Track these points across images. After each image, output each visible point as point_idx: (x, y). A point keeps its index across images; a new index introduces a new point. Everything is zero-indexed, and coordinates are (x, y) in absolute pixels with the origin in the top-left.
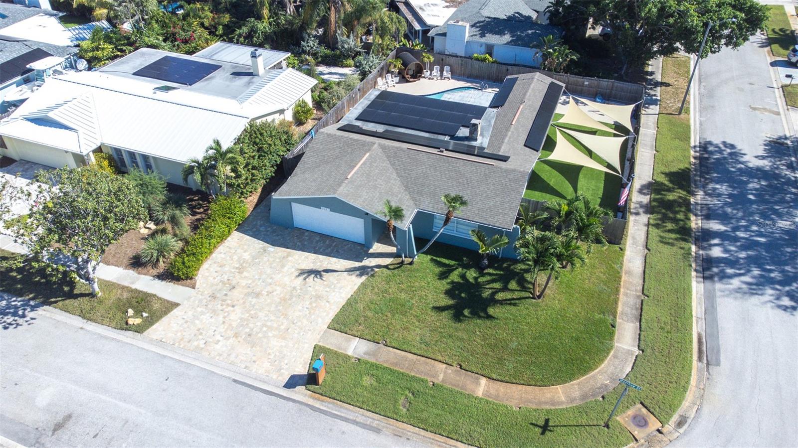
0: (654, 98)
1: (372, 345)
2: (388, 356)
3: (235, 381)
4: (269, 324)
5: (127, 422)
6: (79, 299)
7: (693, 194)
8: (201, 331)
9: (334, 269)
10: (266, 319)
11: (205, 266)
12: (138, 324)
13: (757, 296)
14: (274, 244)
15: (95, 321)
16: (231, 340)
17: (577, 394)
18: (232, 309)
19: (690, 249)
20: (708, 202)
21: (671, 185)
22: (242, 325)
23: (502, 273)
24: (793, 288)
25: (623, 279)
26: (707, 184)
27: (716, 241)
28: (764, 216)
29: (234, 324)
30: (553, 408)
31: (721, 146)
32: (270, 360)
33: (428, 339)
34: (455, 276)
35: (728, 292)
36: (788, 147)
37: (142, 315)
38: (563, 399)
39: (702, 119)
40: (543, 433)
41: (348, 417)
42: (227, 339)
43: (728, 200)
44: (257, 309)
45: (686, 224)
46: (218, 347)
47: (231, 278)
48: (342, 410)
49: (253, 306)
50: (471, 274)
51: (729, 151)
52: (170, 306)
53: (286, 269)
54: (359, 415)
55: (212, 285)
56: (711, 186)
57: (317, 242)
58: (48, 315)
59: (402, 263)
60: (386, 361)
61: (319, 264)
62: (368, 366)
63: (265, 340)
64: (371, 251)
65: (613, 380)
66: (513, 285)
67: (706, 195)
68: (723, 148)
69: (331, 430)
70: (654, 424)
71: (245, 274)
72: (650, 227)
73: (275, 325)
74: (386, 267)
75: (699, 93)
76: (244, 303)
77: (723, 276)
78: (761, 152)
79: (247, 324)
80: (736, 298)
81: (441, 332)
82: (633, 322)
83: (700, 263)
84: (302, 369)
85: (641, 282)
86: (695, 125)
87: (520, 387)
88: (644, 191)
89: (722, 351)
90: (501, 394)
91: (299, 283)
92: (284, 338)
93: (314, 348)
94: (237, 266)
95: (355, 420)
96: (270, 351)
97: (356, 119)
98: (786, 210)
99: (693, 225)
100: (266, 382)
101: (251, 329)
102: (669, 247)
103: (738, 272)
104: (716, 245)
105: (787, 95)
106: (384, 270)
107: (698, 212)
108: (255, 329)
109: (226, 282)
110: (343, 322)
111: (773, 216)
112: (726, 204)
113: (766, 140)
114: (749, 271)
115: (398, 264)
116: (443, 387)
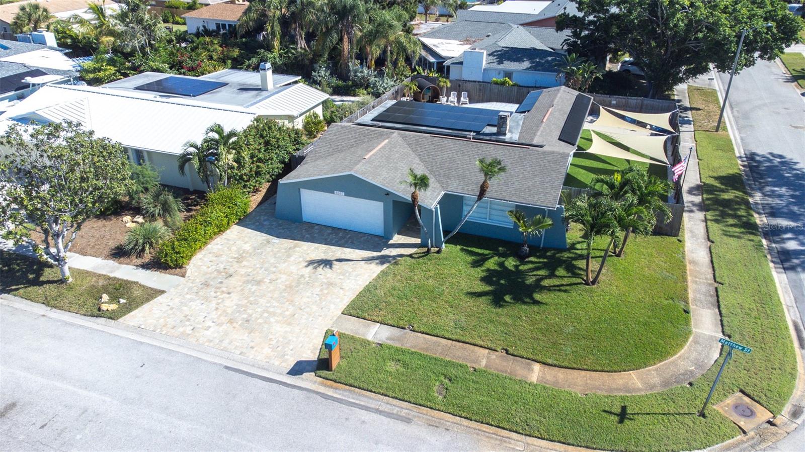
0: (686, 119)
1: (396, 331)
2: (417, 342)
4: (271, 310)
5: (86, 411)
6: (45, 286)
7: (749, 195)
8: (189, 317)
9: (348, 258)
10: (268, 305)
11: (199, 256)
12: (113, 311)
14: (279, 236)
15: (61, 308)
16: (224, 327)
17: (656, 380)
18: (228, 296)
19: (760, 241)
20: (769, 202)
21: (723, 187)
22: (239, 311)
25: (688, 268)
26: (764, 187)
27: (789, 235)
29: (229, 311)
30: (628, 394)
32: (271, 346)
33: (463, 324)
34: (492, 264)
37: (119, 302)
40: (621, 422)
41: (369, 405)
42: (220, 325)
43: (791, 200)
44: (257, 296)
45: (749, 220)
46: (208, 333)
47: (228, 267)
48: (362, 398)
49: (253, 293)
50: (511, 263)
51: (778, 160)
53: (292, 259)
54: (382, 404)
55: (206, 273)
56: (768, 188)
57: (329, 234)
58: (5, 302)
59: (428, 252)
60: (415, 347)
61: (330, 254)
62: (392, 351)
63: (266, 326)
64: (391, 242)
65: (699, 366)
66: (561, 272)
67: (765, 196)
69: (347, 419)
70: (763, 415)
71: (245, 263)
72: (709, 223)
73: (279, 311)
74: (411, 256)
75: (734, 116)
76: (243, 290)
79: (244, 310)
81: (478, 317)
82: (709, 308)
83: (776, 255)
84: (311, 354)
85: (710, 270)
86: (736, 139)
88: (695, 191)
90: (560, 381)
91: (307, 272)
92: (290, 324)
93: (326, 333)
94: (236, 256)
95: (378, 410)
96: (271, 336)
97: (372, 120)
99: (758, 221)
100: (266, 369)
101: (250, 315)
102: (736, 239)
104: (789, 239)
106: (407, 259)
107: (760, 210)
108: (254, 315)
109: (222, 270)
110: (361, 308)
112: (791, 203)
115: (423, 253)
116: (486, 373)
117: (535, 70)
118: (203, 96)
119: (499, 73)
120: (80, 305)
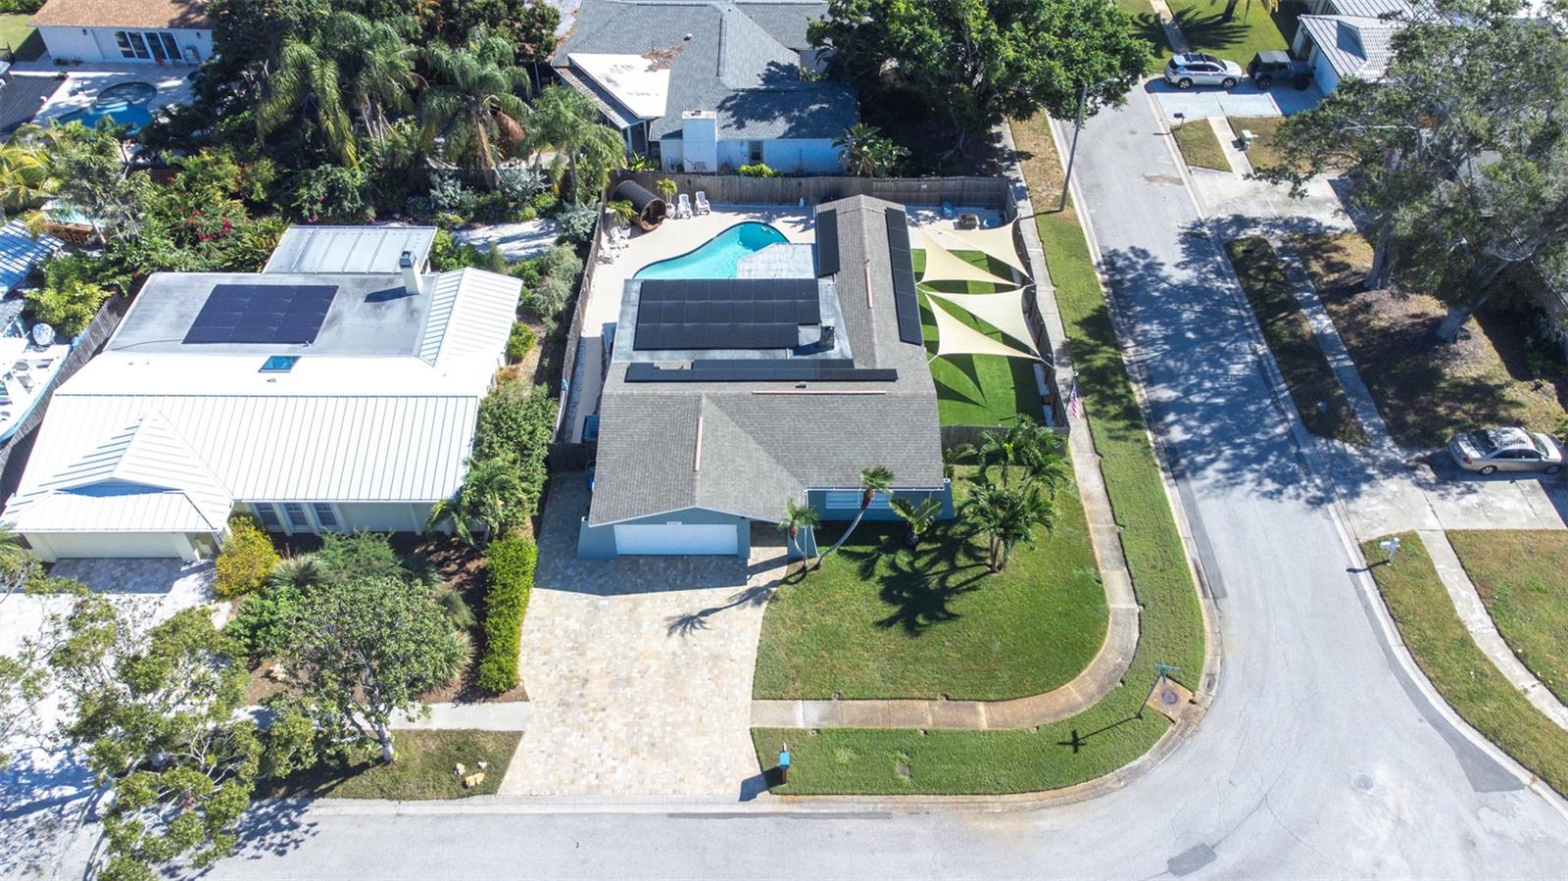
0: (1018, 185)
1: (823, 705)
2: (853, 713)
3: (671, 815)
4: (670, 719)
6: (364, 772)
7: (1120, 348)
8: (580, 761)
9: (713, 607)
10: (662, 713)
11: (522, 659)
12: (483, 782)
13: (1237, 487)
14: (603, 592)
15: (412, 798)
16: (631, 761)
17: (1092, 687)
18: (604, 713)
19: (1146, 439)
20: (1145, 357)
21: (1092, 342)
22: (633, 734)
23: (939, 545)
24: (1271, 463)
25: (1086, 510)
26: (1134, 326)
27: (1171, 417)
28: (1214, 364)
29: (622, 736)
30: (1073, 714)
31: (1131, 255)
32: (701, 771)
33: (890, 673)
34: (882, 567)
35: (1206, 491)
36: (1208, 240)
37: (479, 767)
38: (1080, 699)
39: (1093, 211)
40: (1076, 751)
41: (842, 811)
42: (624, 760)
43: (1165, 347)
44: (640, 703)
45: (1130, 401)
46: (618, 776)
47: (573, 667)
48: (832, 805)
49: (632, 699)
50: (902, 559)
51: (1142, 262)
52: (512, 739)
53: (644, 628)
54: (856, 804)
55: (551, 687)
56: (1139, 328)
57: (665, 570)
58: (331, 811)
59: (804, 569)
60: (852, 722)
61: (687, 605)
62: (834, 735)
63: (679, 745)
64: (750, 562)
65: (1125, 655)
66: (962, 560)
67: (1137, 345)
68: (1135, 259)
69: (831, 836)
70: (1185, 695)
71: (590, 654)
72: (1090, 417)
73: (680, 719)
74: (785, 581)
76: (616, 699)
77: (1196, 469)
78: (1180, 257)
79: (639, 731)
80: (1217, 497)
81: (901, 658)
82: (1118, 568)
83: (1164, 456)
84: (754, 770)
85: (1108, 507)
86: (1086, 224)
87: (1026, 699)
88: (1063, 361)
89: (1223, 576)
90: (1009, 718)
91: (676, 644)
92: (704, 734)
93: (752, 734)
94: (570, 645)
95: (853, 813)
96: (695, 758)
97: (635, 349)
98: (1233, 346)
99: (1138, 400)
100: (714, 803)
101: (651, 736)
102: (1123, 443)
103: (1208, 457)
104: (1173, 423)
105: (1183, 146)
106: (785, 587)
107: (1137, 375)
108: (655, 734)
109: (570, 675)
110: (770, 683)
111: (1222, 360)
112: (1165, 354)
113: (1180, 234)
114: (1220, 452)
115: (799, 572)
116: (937, 732)
117: (798, 137)
118: (323, 337)
119: (742, 143)
120: (434, 787)
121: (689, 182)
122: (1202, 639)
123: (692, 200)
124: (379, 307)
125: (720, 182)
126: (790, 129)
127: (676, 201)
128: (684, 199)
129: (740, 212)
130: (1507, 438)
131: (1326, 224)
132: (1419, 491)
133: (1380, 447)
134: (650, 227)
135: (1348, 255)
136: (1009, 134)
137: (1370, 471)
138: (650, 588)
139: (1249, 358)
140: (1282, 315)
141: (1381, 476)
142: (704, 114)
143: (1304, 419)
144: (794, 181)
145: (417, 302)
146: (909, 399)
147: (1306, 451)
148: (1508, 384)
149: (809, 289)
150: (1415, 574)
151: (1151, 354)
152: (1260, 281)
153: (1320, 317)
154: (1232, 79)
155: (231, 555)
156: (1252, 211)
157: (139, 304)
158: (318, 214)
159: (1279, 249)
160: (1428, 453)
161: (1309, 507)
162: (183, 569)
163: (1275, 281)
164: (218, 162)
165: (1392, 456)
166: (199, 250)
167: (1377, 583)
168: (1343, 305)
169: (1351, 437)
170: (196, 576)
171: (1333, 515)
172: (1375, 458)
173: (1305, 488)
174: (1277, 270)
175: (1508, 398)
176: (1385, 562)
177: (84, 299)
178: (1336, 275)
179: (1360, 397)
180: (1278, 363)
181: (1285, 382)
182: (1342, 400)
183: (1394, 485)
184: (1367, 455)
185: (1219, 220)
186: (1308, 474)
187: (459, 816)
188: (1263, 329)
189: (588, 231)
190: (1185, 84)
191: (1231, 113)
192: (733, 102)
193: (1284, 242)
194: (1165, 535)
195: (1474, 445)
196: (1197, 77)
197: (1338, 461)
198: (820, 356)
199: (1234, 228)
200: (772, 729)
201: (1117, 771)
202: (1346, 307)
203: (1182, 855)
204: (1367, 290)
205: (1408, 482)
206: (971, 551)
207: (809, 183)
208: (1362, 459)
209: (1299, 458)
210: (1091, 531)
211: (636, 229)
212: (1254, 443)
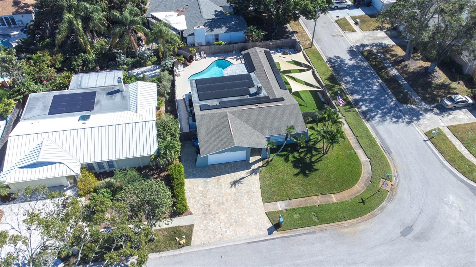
0: (297, 41)
1: (286, 202)
2: (295, 203)
3: (248, 243)
4: (239, 213)
7: (340, 85)
8: (215, 231)
9: (243, 177)
10: (236, 212)
11: (188, 201)
12: (186, 242)
13: (386, 121)
14: (207, 177)
16: (231, 228)
17: (363, 185)
18: (218, 215)
19: (356, 110)
20: (348, 87)
21: (332, 84)
22: (229, 219)
23: (306, 149)
24: (393, 113)
26: (342, 78)
27: (361, 104)
28: (368, 87)
29: (226, 221)
30: (360, 194)
31: (335, 58)
32: (254, 228)
33: (303, 189)
34: (291, 158)
35: (377, 124)
36: (355, 52)
37: (183, 238)
38: (360, 189)
39: (320, 47)
40: (364, 204)
42: (229, 228)
43: (353, 83)
44: (228, 210)
45: (348, 100)
46: (228, 233)
47: (204, 202)
49: (226, 209)
50: (296, 155)
51: (339, 60)
52: (191, 227)
53: (223, 186)
54: (303, 231)
55: (199, 209)
56: (344, 79)
57: (224, 168)
59: (268, 162)
61: (234, 178)
62: (291, 210)
63: (244, 221)
64: (250, 162)
65: (369, 174)
66: (314, 153)
67: (345, 84)
68: (336, 59)
69: (299, 241)
70: (389, 183)
71: (208, 197)
73: (242, 213)
74: (262, 166)
76: (220, 210)
77: (373, 117)
78: (349, 57)
79: (231, 218)
80: (381, 125)
82: (360, 149)
83: (362, 115)
85: (351, 131)
86: (320, 51)
89: (389, 147)
90: (341, 197)
91: (234, 190)
92: (251, 216)
93: (266, 214)
94: (201, 195)
95: (304, 233)
96: (250, 224)
97: (200, 100)
98: (372, 81)
99: (350, 100)
100: (260, 237)
101: (235, 219)
102: (350, 112)
103: (375, 114)
104: (362, 105)
105: (340, 25)
106: (263, 168)
107: (348, 93)
108: (236, 219)
109: (204, 204)
110: (267, 198)
111: (370, 85)
112: (354, 85)
113: (347, 51)
114: (378, 112)
115: (266, 163)
116: (322, 205)
117: (230, 32)
118: (96, 108)
119: (212, 36)
120: (170, 246)
121: (199, 49)
122: (389, 166)
123: (200, 54)
124: (112, 96)
125: (208, 48)
126: (227, 30)
127: (195, 56)
128: (198, 54)
129: (215, 57)
130: (458, 98)
131: (387, 44)
132: (436, 116)
133: (421, 105)
134: (189, 64)
135: (396, 52)
136: (290, 27)
137: (421, 112)
138: (221, 174)
139: (377, 84)
140: (383, 71)
141: (424, 113)
142: (201, 27)
143: (398, 100)
144: (231, 45)
145: (124, 94)
146: (290, 106)
147: (401, 108)
148: (451, 83)
149: (248, 77)
150: (443, 139)
151: (349, 86)
152: (374, 62)
153: (394, 70)
154: (349, 5)
155: (82, 182)
156: (366, 42)
157: (28, 104)
158: (81, 70)
159: (376, 52)
160: (435, 105)
161: (407, 124)
162: (65, 189)
163: (378, 62)
164: (44, 56)
165: (426, 107)
166: (43, 85)
167: (433, 144)
168: (399, 66)
169: (413, 103)
170: (69, 190)
171: (415, 126)
172: (421, 108)
173: (404, 119)
174: (378, 58)
175: (452, 87)
176: (433, 137)
177: (9, 104)
178: (395, 58)
179: (412, 92)
180: (386, 85)
181: (389, 90)
182: (407, 93)
183: (429, 115)
184: (419, 108)
185: (357, 46)
186: (404, 115)
187: (180, 254)
188: (379, 75)
189: (171, 66)
190: (336, 8)
191: (351, 15)
192: (208, 24)
193: (377, 50)
194: (370, 138)
195: (449, 101)
196: (339, 5)
197: (411, 110)
198: (258, 96)
199: (362, 48)
200: (272, 212)
201: (377, 208)
202: (400, 67)
203: (403, 230)
204: (405, 61)
205: (432, 114)
206: (316, 150)
207: (236, 46)
208: (418, 109)
209: (400, 111)
210: (349, 139)
211: (185, 65)
212: (386, 108)
